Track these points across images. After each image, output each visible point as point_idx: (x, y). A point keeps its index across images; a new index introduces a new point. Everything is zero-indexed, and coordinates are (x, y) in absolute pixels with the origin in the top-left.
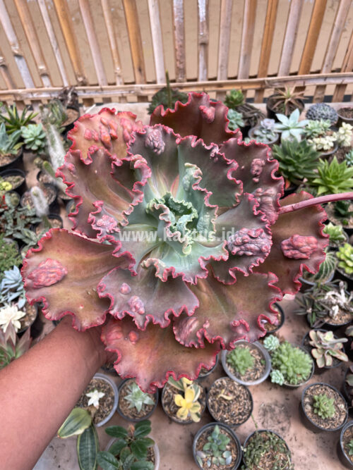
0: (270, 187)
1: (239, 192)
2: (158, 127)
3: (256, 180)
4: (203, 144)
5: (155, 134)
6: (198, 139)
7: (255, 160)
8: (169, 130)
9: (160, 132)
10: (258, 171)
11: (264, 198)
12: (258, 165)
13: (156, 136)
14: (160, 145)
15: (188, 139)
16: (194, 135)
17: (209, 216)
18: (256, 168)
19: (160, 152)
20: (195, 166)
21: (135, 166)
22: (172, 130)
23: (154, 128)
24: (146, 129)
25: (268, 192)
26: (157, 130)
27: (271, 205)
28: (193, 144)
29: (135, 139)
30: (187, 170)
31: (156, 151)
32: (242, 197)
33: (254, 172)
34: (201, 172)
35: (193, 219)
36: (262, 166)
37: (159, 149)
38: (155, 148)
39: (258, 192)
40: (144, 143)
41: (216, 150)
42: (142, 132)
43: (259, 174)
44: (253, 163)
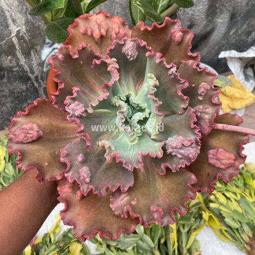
0: (209, 107)
1: (185, 105)
2: (134, 41)
3: (201, 98)
4: (165, 63)
5: (131, 45)
6: (162, 57)
7: (203, 83)
9: (135, 45)
10: (203, 92)
11: (203, 114)
12: (204, 88)
13: (131, 47)
15: (155, 55)
16: (161, 53)
17: (156, 120)
18: (202, 90)
19: (132, 59)
20: (155, 78)
21: (108, 69)
23: (131, 41)
24: (124, 41)
25: (207, 110)
26: (133, 43)
27: (207, 121)
28: (157, 61)
29: (114, 46)
31: (129, 57)
32: (187, 109)
33: (200, 93)
34: (158, 84)
35: (144, 118)
36: (207, 90)
37: (131, 57)
38: (128, 55)
39: (199, 108)
40: (122, 50)
41: (174, 70)
42: (120, 42)
43: (203, 94)
44: (200, 86)
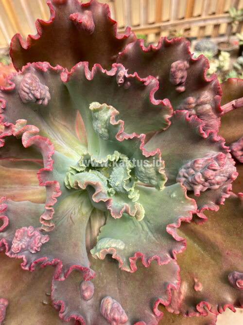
0: (203, 92)
1: (169, 113)
2: (28, 70)
3: (182, 88)
5: (29, 81)
7: (174, 64)
8: (45, 65)
9: (34, 75)
10: (182, 78)
12: (181, 69)
13: (31, 84)
14: (43, 92)
15: (77, 71)
16: (82, 60)
18: (180, 74)
19: (46, 101)
20: (105, 105)
22: (48, 63)
23: (23, 74)
24: (13, 80)
25: (202, 99)
26: (28, 75)
28: (89, 76)
29: (4, 101)
30: (96, 115)
31: (40, 102)
32: (175, 117)
33: (178, 81)
36: (187, 69)
37: (43, 99)
38: (38, 100)
39: (191, 104)
40: (20, 99)
41: (124, 72)
42: (9, 88)
43: (184, 80)
44: (172, 70)
